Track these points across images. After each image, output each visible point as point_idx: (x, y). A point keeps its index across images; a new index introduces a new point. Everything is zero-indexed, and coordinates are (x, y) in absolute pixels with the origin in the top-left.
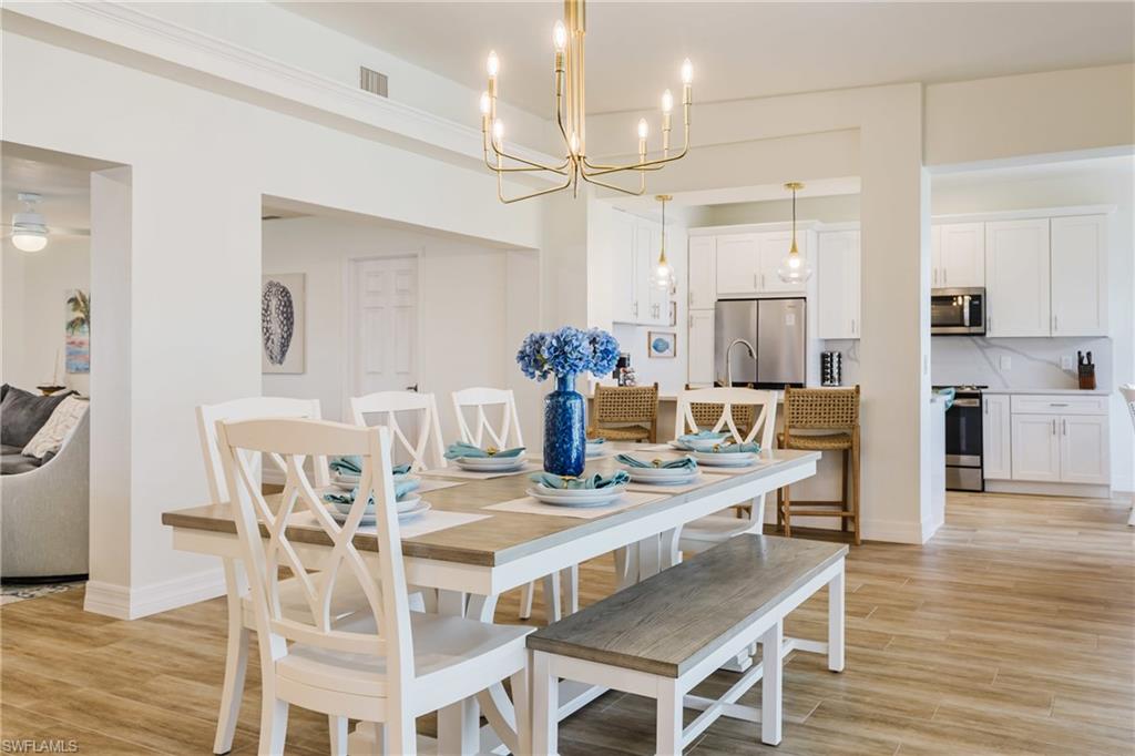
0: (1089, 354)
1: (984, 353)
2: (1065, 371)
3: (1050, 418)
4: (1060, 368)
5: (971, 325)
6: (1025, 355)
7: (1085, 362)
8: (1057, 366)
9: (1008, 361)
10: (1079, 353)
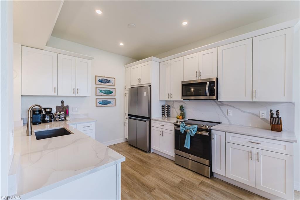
0: (277, 112)
1: (220, 108)
2: (262, 119)
3: (249, 149)
4: (260, 117)
5: (210, 95)
6: (239, 109)
7: (275, 115)
8: (257, 116)
9: (231, 112)
10: (271, 111)
